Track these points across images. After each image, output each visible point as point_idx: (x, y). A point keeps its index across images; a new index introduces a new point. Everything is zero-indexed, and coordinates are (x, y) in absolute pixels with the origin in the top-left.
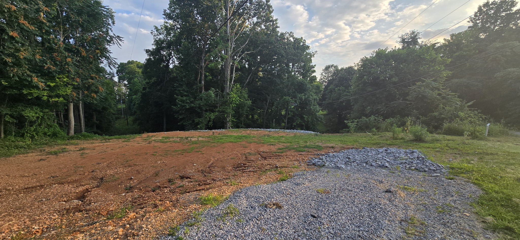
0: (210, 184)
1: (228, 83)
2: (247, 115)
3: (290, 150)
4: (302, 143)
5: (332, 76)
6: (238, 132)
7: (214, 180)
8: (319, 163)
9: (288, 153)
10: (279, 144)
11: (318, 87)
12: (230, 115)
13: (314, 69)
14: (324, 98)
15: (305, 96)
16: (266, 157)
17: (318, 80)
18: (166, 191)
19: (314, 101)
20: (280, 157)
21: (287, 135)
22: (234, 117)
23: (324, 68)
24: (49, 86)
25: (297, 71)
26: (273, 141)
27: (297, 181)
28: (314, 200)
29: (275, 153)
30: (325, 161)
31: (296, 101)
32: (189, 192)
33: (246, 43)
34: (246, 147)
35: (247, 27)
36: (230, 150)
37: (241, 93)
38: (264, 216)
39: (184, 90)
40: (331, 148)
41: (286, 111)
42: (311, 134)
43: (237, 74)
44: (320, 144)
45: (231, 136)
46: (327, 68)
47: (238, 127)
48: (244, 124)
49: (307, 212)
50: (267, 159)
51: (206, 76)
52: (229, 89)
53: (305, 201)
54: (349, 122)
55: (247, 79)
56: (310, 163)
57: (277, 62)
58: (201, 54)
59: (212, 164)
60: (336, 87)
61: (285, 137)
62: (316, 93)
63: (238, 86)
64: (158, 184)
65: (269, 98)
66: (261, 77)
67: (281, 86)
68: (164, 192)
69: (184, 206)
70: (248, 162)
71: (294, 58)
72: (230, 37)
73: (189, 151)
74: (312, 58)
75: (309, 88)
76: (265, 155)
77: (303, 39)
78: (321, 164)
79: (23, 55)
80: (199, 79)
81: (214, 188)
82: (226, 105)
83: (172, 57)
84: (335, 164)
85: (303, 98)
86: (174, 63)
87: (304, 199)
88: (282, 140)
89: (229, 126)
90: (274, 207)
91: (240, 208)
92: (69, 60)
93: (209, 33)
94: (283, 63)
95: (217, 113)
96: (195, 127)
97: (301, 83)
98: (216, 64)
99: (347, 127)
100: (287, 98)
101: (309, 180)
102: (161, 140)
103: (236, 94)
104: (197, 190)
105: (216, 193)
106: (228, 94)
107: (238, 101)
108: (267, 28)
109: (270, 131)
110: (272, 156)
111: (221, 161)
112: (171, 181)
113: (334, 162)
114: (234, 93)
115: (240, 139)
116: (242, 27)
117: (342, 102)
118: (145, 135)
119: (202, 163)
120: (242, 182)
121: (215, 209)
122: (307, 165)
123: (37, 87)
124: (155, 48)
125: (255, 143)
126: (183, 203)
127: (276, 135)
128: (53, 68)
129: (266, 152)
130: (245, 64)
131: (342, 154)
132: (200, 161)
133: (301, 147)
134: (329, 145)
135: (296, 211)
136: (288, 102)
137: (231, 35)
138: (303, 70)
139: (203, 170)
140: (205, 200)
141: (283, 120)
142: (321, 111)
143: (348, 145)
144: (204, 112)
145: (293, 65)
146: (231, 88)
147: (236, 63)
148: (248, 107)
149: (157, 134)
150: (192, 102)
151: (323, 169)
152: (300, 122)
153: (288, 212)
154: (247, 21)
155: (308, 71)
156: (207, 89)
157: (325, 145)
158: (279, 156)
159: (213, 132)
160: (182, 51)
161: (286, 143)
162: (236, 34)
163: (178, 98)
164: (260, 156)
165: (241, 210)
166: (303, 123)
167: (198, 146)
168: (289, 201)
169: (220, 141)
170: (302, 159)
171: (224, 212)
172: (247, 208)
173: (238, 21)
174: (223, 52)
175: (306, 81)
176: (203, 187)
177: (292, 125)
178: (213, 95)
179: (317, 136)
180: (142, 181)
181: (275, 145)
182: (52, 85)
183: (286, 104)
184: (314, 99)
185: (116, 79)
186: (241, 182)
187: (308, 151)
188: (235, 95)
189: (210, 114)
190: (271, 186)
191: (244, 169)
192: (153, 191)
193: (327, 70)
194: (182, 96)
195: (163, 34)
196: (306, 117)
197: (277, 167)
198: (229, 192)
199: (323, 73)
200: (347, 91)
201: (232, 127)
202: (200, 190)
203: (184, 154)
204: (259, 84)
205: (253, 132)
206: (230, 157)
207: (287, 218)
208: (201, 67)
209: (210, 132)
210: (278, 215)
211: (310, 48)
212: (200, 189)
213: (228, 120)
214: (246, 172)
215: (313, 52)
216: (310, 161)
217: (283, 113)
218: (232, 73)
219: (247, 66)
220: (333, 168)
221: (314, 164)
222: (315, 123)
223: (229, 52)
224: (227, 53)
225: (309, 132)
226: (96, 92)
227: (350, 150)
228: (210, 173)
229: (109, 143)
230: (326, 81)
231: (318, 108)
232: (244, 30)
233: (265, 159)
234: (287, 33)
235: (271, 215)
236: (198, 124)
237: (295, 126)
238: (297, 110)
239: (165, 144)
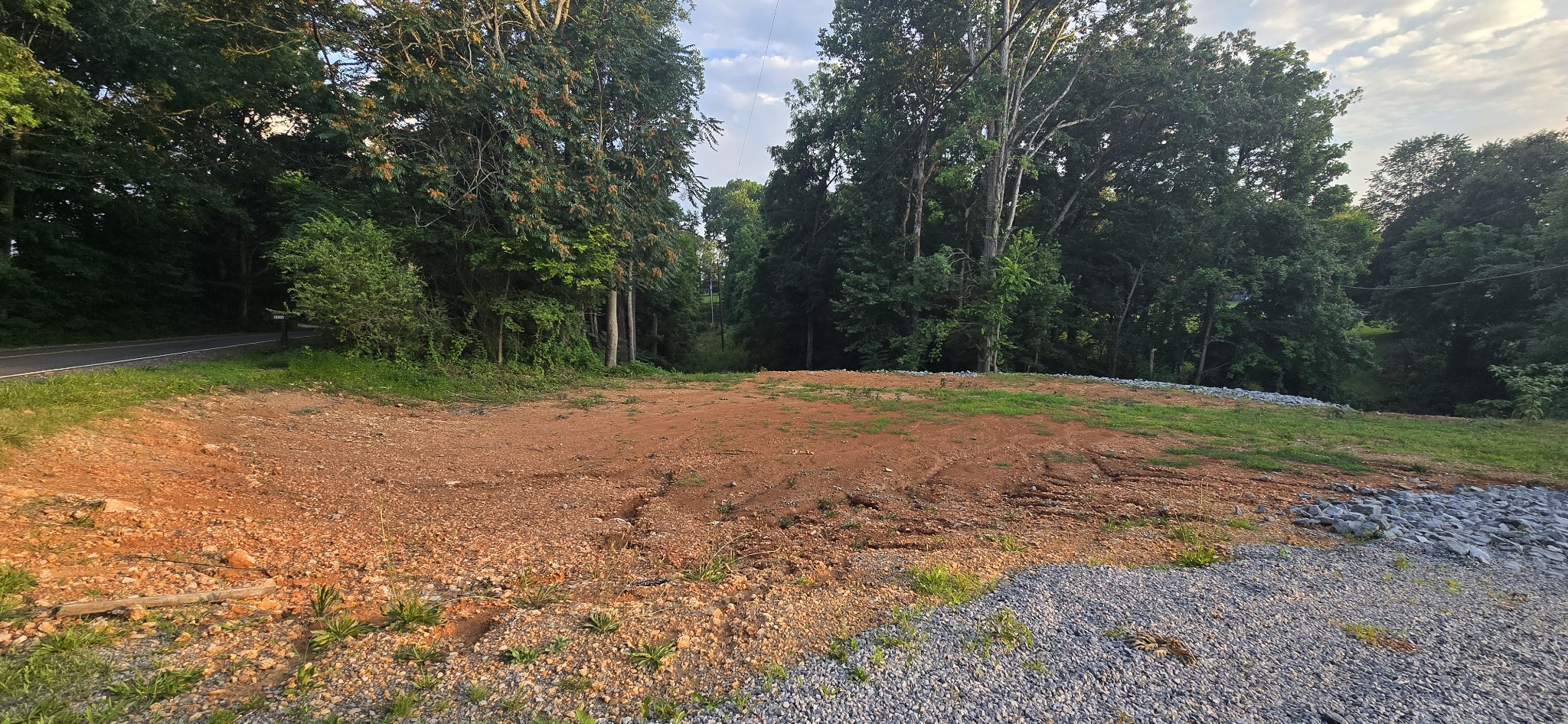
0: (934, 532)
1: (997, 229)
2: (1053, 330)
3: (1215, 459)
4: (1268, 440)
5: (1429, 183)
6: (1022, 384)
7: (947, 525)
8: (1351, 524)
9: (1209, 470)
10: (1172, 436)
11: (1355, 230)
12: (996, 329)
13: (1341, 160)
14: (1381, 269)
15: (1289, 264)
16: (1118, 475)
17: (1356, 202)
18: (815, 532)
19: (1335, 284)
20: (1176, 481)
21: (1206, 404)
22: (1009, 334)
23: (1389, 153)
24: (576, 252)
25: (1257, 175)
26: (1149, 422)
27: (1253, 576)
28: (1332, 663)
29: (1155, 463)
30: (1384, 519)
31: (1247, 285)
32: (876, 547)
33: (1065, 93)
34: (1047, 434)
35: (1069, 40)
36: (995, 440)
37: (1037, 258)
38: (1121, 672)
39: (862, 254)
40: (1410, 470)
41: (1205, 318)
42: (1310, 410)
43: (1024, 198)
44: (1354, 451)
45: (998, 395)
46: (1406, 153)
47: (1019, 367)
48: (1043, 361)
49: (1304, 701)
50: (1124, 483)
51: (927, 211)
52: (999, 248)
53: (1291, 657)
54: (1515, 374)
55: (1059, 213)
56: (1309, 517)
57: (1175, 146)
58: (917, 144)
59: (938, 473)
60: (1449, 228)
61: (1195, 411)
62: (1344, 251)
63: (1029, 236)
64: (794, 510)
65: (1137, 277)
66: (1109, 204)
67: (1189, 231)
68: (809, 534)
69: (865, 585)
70: (1054, 484)
71: (1252, 124)
72: (1008, 81)
73: (873, 429)
74: (1333, 120)
75: (1313, 235)
76: (1114, 466)
77: (1296, 51)
78: (1363, 529)
79: (534, 185)
80: (906, 220)
81: (950, 548)
82: (985, 298)
83: (837, 162)
84: (1432, 537)
85: (1282, 273)
86: (841, 177)
87: (1288, 647)
88: (1181, 420)
89: (993, 362)
90: (1162, 651)
91: (1037, 627)
92: (613, 188)
93: (941, 78)
94: (1203, 147)
95: (956, 323)
96: (890, 360)
97: (1278, 218)
98: (961, 172)
99: (1499, 389)
100: (1212, 273)
101: (1306, 580)
102: (800, 391)
103: (1019, 262)
104: (898, 546)
105: (955, 565)
106: (995, 263)
107: (1024, 285)
108: (1145, 32)
109: (1135, 389)
110: (1141, 471)
111: (966, 469)
112: (826, 509)
113: (1432, 530)
114: (1013, 260)
115: (1028, 406)
116: (1053, 42)
117: (1479, 289)
118: (763, 376)
119: (909, 469)
120: (1037, 543)
121: (956, 613)
122: (1297, 524)
123: (556, 256)
124: (792, 140)
125: (1080, 425)
126: (862, 575)
127: (1158, 403)
128: (586, 210)
129: (1119, 458)
130: (1054, 163)
131: (1474, 503)
132: (904, 462)
133: (1265, 453)
134: (1400, 458)
135: (1251, 685)
136: (1212, 291)
137: (1013, 74)
138: (1290, 168)
139: (911, 490)
140: (923, 579)
141: (1189, 351)
142: (1361, 323)
143: (1504, 469)
144: (917, 320)
145: (1244, 154)
146: (1003, 244)
147: (1026, 164)
148: (1060, 306)
149: (791, 375)
150: (883, 289)
151: (1370, 548)
152: (1261, 363)
153: (1217, 682)
154: (1071, 18)
155: (1314, 169)
156: (929, 250)
157: (1380, 457)
158: (1170, 475)
159: (943, 380)
160: (863, 141)
161: (1199, 433)
162: (1030, 68)
163: (848, 277)
164: (1098, 469)
165: (1040, 633)
166: (1276, 367)
167: (899, 416)
168: (1220, 644)
169: (964, 406)
170: (1269, 498)
171: (985, 628)
172: (1059, 631)
173: (1039, 26)
174: (984, 132)
175: (1302, 207)
176: (913, 539)
177: (1225, 371)
178: (947, 268)
179: (1341, 417)
180: (755, 496)
181: (1155, 435)
182: (582, 248)
183: (1206, 294)
184: (1335, 277)
185: (701, 230)
186: (1034, 544)
187: (1299, 474)
188: (1016, 266)
189: (936, 323)
190: (1145, 576)
191: (1042, 505)
192: (783, 527)
193: (1405, 161)
194: (858, 273)
195: (815, 100)
196: (1292, 343)
197: (1163, 514)
198: (996, 570)
199: (1385, 174)
200: (1512, 239)
201: (1002, 368)
202: (905, 546)
203: (860, 435)
204: (1100, 227)
205: (1072, 387)
206: (994, 460)
207: (1217, 701)
208: (916, 183)
209: (933, 379)
210: (1178, 681)
211: (1326, 79)
212: (907, 544)
213: (989, 344)
214: (1049, 513)
215: (1338, 94)
216: (1307, 510)
217: (1191, 325)
218: (1008, 197)
219: (1060, 169)
220: (1424, 552)
221: (1325, 524)
222: (1333, 367)
223: (1005, 130)
224: (997, 134)
225: (1302, 400)
226: (662, 265)
227: (1520, 492)
228: (933, 502)
229: (683, 391)
230: (1399, 203)
231: (1350, 310)
232: (1059, 51)
233: (1116, 479)
234: (1225, 36)
235: (1148, 677)
236: (898, 352)
237: (1237, 374)
238: (1252, 316)
239: (810, 403)
